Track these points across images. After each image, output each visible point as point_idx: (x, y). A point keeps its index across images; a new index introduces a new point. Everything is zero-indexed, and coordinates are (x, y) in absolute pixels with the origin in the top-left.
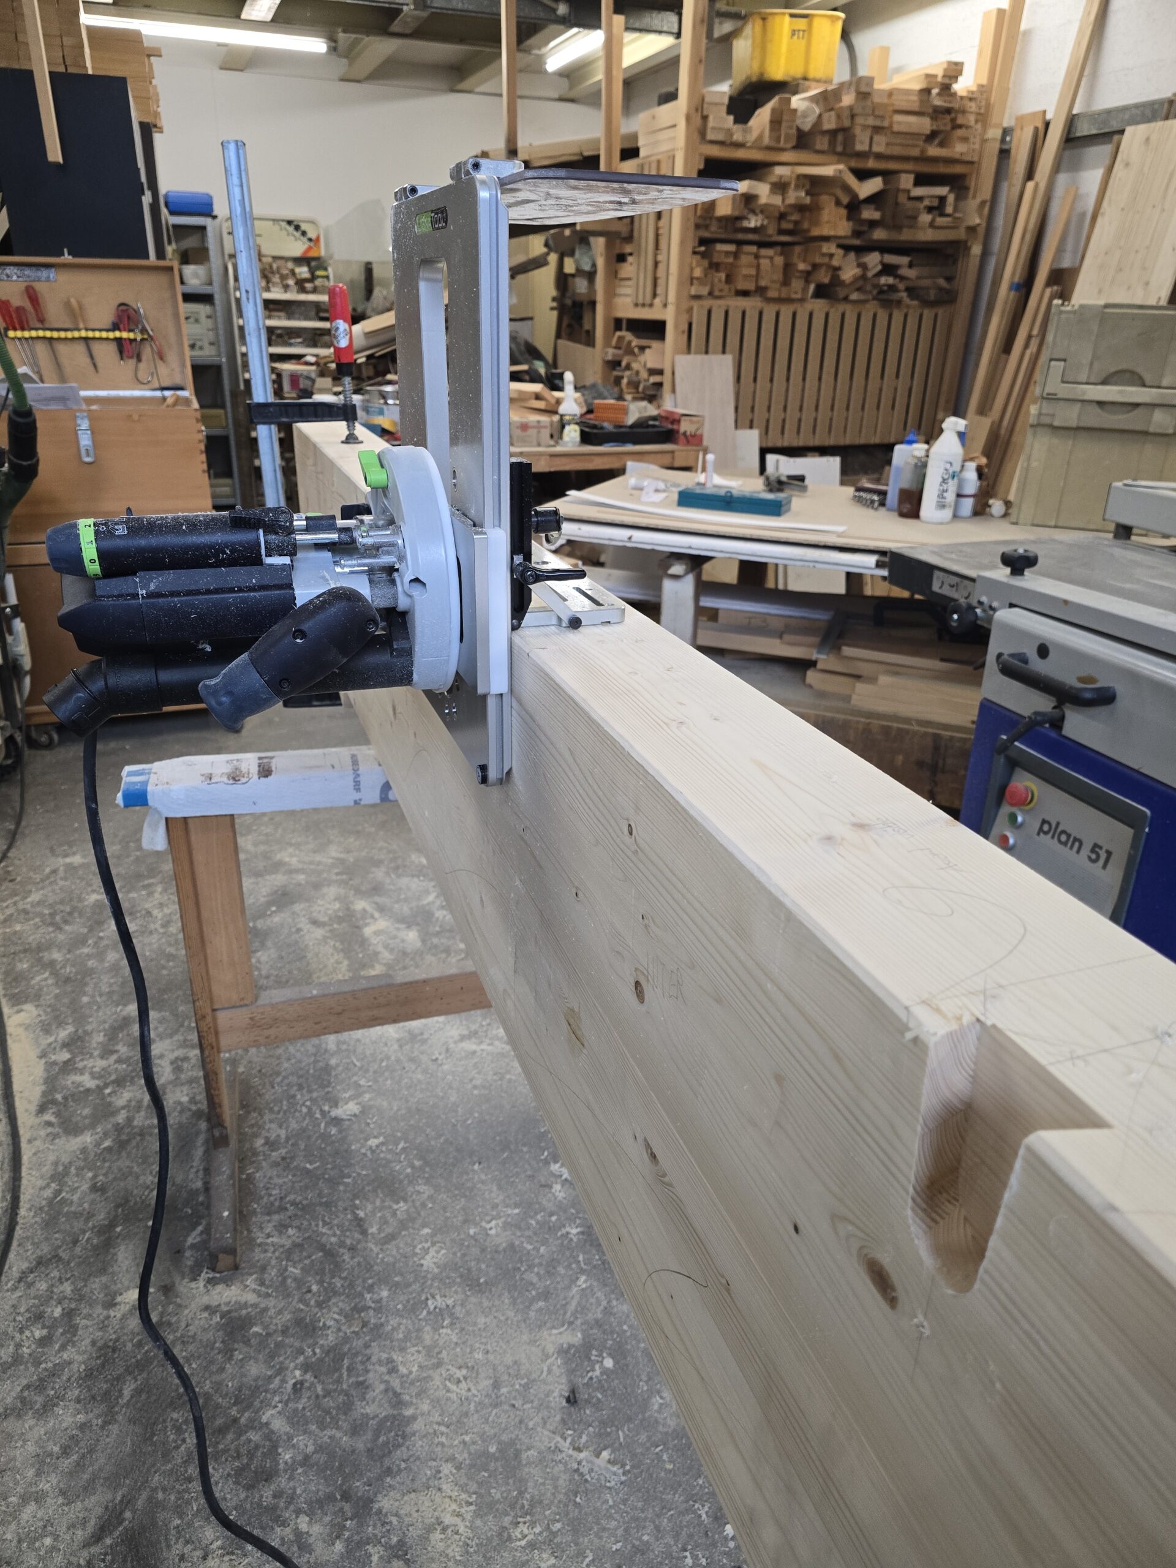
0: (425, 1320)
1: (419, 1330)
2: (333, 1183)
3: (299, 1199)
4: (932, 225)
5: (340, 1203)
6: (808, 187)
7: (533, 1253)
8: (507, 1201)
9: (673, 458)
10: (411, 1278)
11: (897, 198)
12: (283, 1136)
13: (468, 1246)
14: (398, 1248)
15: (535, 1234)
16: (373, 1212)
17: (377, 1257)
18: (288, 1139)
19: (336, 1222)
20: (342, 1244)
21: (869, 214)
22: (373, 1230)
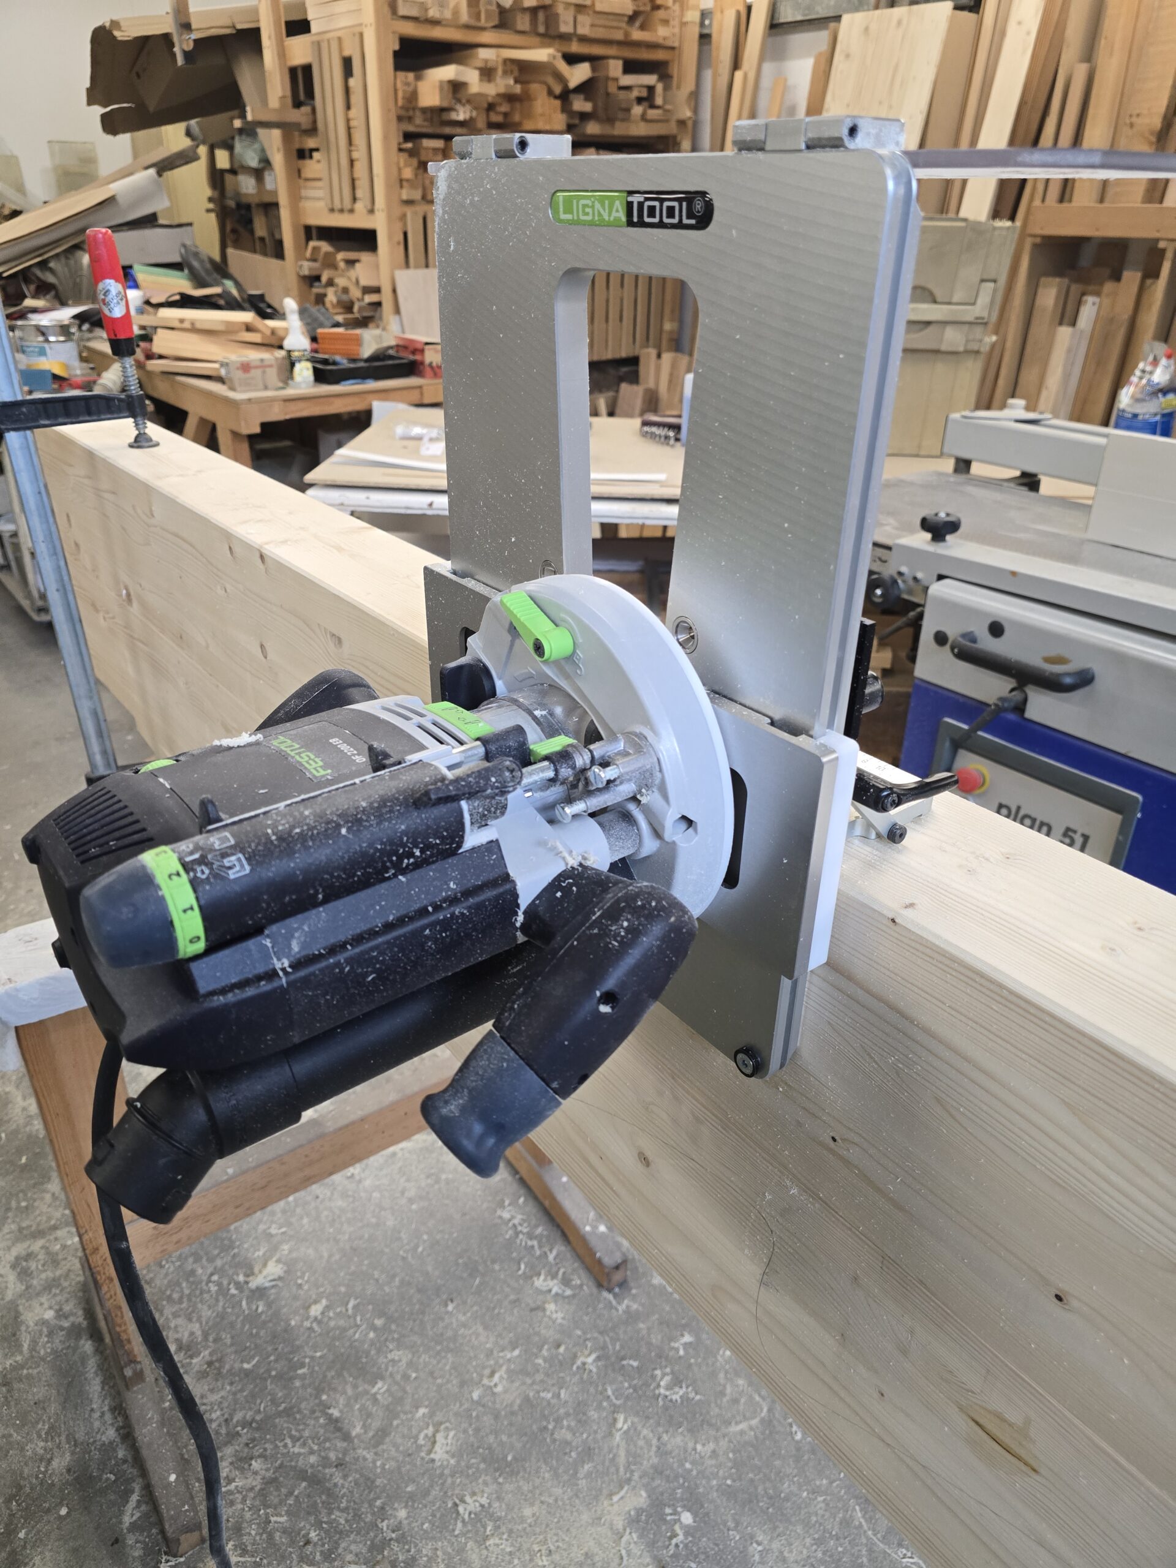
0: (463, 1534)
1: (461, 1550)
2: (285, 1379)
3: (249, 1415)
4: (644, 118)
5: (303, 1406)
6: (516, 73)
7: (554, 1401)
8: (501, 1342)
9: (422, 394)
10: (425, 1481)
11: (606, 88)
12: (199, 1333)
13: (477, 1416)
14: (396, 1446)
15: (547, 1375)
16: (348, 1405)
17: (375, 1467)
18: (206, 1335)
19: (306, 1433)
20: (325, 1462)
21: (580, 105)
22: (357, 1430)
